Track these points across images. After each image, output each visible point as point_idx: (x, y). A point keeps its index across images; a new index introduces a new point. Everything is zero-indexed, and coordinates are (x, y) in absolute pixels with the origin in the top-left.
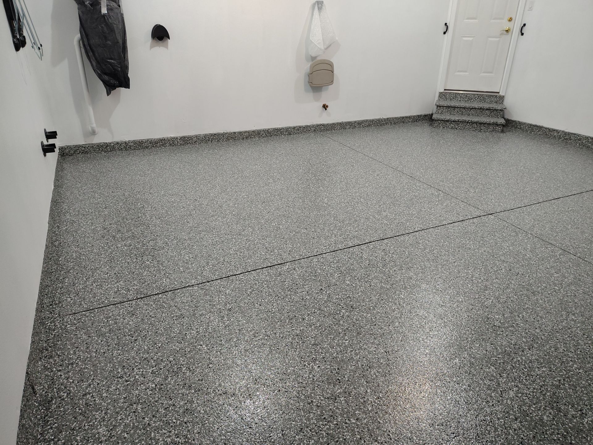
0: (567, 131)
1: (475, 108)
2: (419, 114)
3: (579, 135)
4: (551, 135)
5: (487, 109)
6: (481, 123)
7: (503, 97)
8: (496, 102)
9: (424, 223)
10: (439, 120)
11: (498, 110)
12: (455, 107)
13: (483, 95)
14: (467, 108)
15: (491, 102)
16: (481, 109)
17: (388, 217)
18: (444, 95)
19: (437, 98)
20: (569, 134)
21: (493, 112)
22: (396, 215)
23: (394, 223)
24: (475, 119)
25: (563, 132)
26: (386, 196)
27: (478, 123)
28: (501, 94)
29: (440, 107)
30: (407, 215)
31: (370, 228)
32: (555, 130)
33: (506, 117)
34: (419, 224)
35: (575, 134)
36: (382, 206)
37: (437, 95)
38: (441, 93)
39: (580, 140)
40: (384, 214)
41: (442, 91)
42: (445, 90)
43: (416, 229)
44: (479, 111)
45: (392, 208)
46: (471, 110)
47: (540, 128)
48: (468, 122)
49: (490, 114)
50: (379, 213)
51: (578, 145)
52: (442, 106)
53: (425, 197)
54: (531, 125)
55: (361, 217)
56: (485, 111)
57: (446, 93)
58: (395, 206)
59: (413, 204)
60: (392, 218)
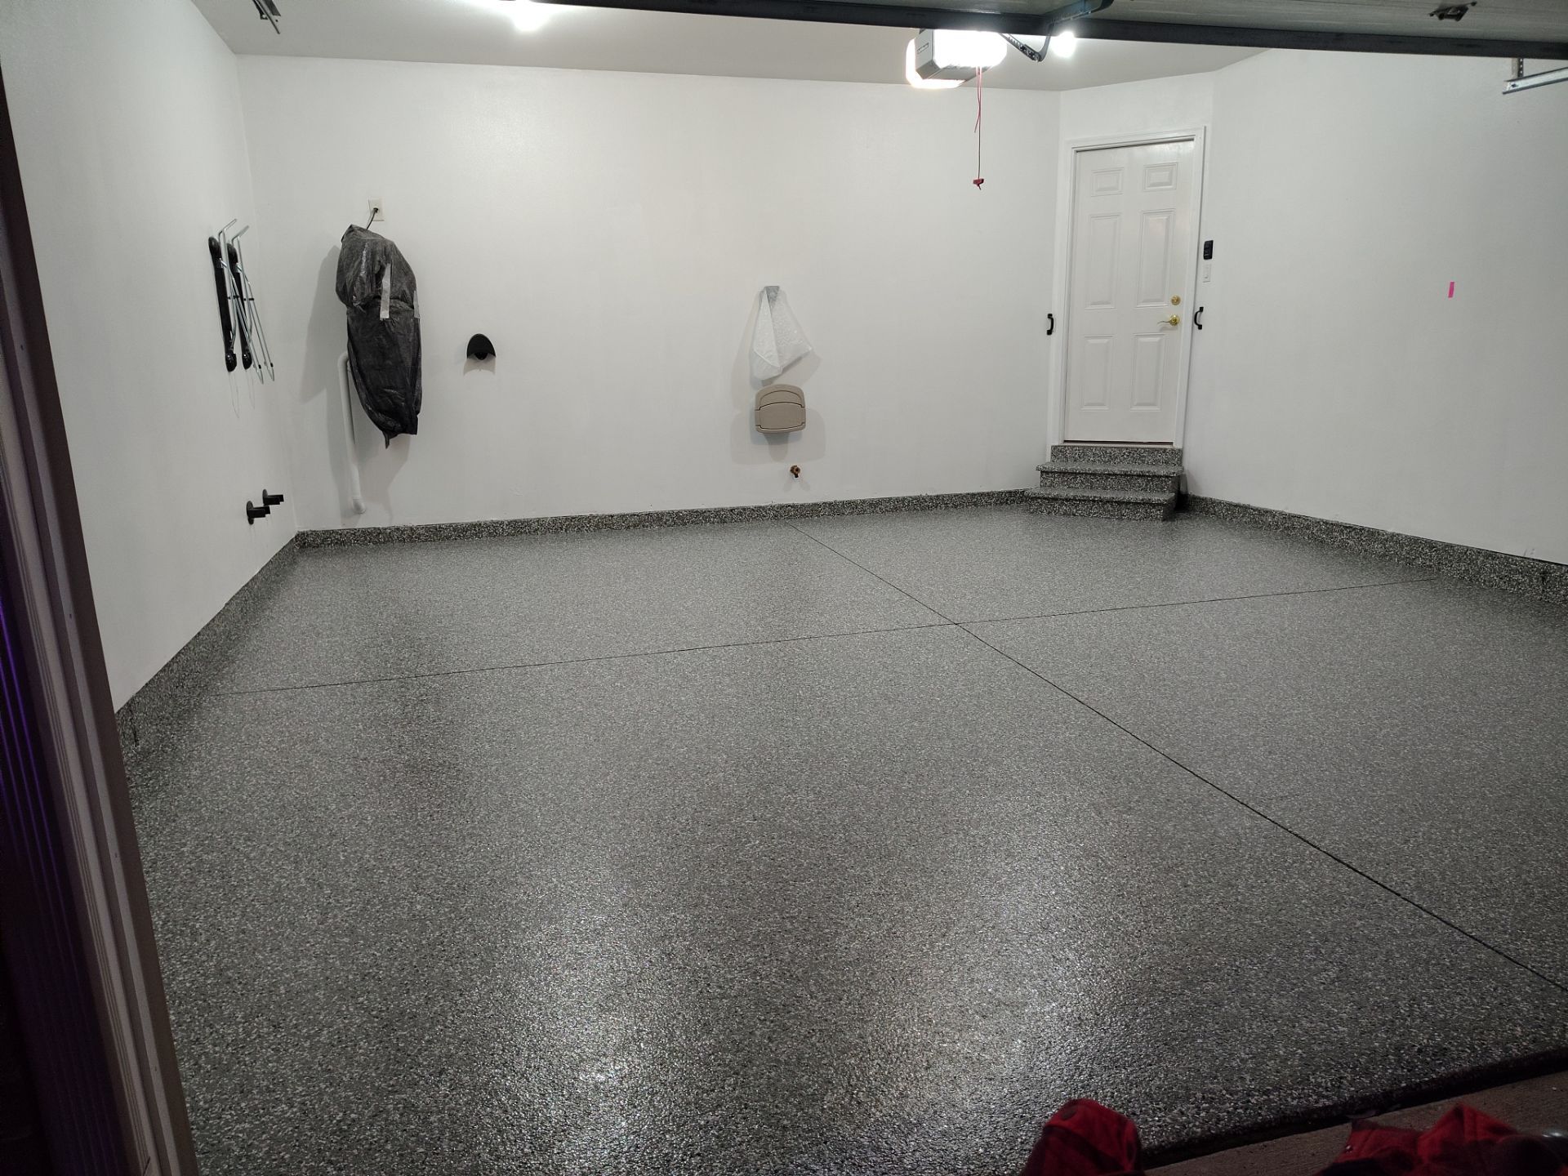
0: (1287, 511)
1: (1115, 475)
3: (1306, 519)
4: (1264, 523)
5: (1139, 476)
6: (1120, 503)
7: (1181, 451)
8: (1166, 463)
12: (1076, 473)
13: (1138, 449)
14: (1100, 475)
15: (1156, 462)
16: (1126, 475)
18: (1062, 452)
19: (1048, 458)
21: (1152, 480)
27: (1116, 502)
28: (1177, 446)
29: (1047, 473)
35: (1297, 517)
37: (1049, 451)
38: (1054, 448)
39: (1308, 528)
41: (1060, 443)
42: (1065, 441)
44: (1123, 480)
46: (1107, 478)
47: (1245, 508)
48: (1094, 501)
49: (1146, 485)
52: (1052, 472)
54: (1230, 504)
56: (1136, 479)
57: (1065, 446)
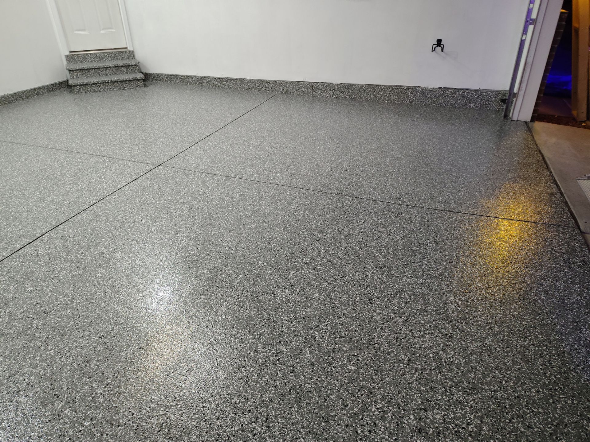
0: (198, 75)
1: (110, 67)
2: (53, 82)
3: (208, 77)
4: (188, 82)
5: (122, 66)
6: (122, 81)
7: (133, 51)
8: (128, 58)
9: (98, 194)
10: (78, 85)
11: (133, 65)
12: (89, 69)
13: (112, 52)
14: (102, 68)
15: (123, 59)
16: (116, 67)
17: (55, 200)
18: (72, 58)
19: (65, 63)
20: (201, 78)
21: (128, 68)
22: (63, 195)
23: (64, 205)
24: (115, 78)
25: (196, 76)
26: (45, 179)
27: (119, 81)
28: (130, 48)
29: (73, 71)
30: (77, 191)
31: (37, 220)
32: (189, 76)
33: (144, 71)
34: (93, 196)
35: (205, 77)
36: (43, 192)
37: (64, 59)
38: (67, 56)
39: (211, 81)
40: (49, 199)
41: (68, 53)
42: (70, 52)
43: (92, 203)
44: (114, 69)
45: (56, 189)
46: (106, 70)
47: (176, 76)
48: (108, 82)
49: (127, 71)
50: (42, 200)
51: (211, 86)
52: (75, 70)
53: (90, 168)
54: (168, 75)
55: (20, 211)
56: (121, 68)
57: (73, 55)
58: (59, 187)
59: (79, 179)
60: (61, 200)
